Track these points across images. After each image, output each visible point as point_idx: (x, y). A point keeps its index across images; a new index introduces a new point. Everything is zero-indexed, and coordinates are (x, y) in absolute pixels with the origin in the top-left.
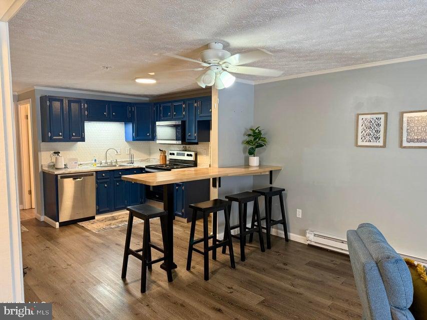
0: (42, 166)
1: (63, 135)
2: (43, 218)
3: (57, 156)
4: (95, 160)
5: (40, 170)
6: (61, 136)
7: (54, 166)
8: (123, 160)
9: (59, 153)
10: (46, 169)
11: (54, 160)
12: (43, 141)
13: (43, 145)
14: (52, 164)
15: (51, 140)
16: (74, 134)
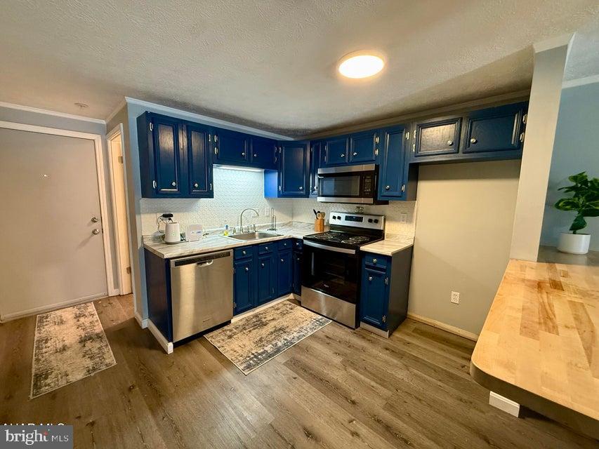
0: (142, 238)
1: (179, 187)
2: (146, 323)
3: (168, 221)
4: (227, 226)
5: (140, 245)
6: (175, 187)
7: (163, 237)
8: (262, 225)
9: (172, 216)
10: (149, 243)
11: (163, 228)
12: (144, 195)
13: (144, 203)
14: (160, 234)
15: (157, 194)
16: (196, 185)
